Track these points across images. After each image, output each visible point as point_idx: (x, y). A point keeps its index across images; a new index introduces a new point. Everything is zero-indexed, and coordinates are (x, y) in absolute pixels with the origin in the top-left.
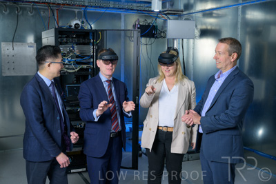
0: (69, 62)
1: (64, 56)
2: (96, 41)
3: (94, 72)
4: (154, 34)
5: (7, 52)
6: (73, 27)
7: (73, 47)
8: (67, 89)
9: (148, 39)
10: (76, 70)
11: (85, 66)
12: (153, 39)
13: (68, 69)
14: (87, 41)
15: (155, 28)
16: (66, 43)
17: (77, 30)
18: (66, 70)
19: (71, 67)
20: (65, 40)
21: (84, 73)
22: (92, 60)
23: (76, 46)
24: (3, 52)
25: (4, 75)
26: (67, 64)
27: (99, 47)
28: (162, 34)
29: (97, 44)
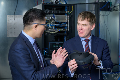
0: (51, 26)
1: (48, 22)
2: (70, 12)
3: (68, 33)
4: (109, 8)
5: (10, 22)
6: (54, 3)
7: (54, 16)
8: (49, 45)
9: (105, 12)
10: (56, 32)
11: (62, 30)
12: (108, 12)
13: (50, 31)
14: (63, 12)
15: (110, 4)
16: (49, 14)
17: (56, 5)
18: (49, 32)
19: (52, 30)
20: (49, 12)
21: (61, 34)
22: (67, 25)
23: (56, 16)
24: (8, 21)
25: (8, 37)
26: (50, 28)
27: (72, 16)
28: (115, 8)
29: (70, 14)
